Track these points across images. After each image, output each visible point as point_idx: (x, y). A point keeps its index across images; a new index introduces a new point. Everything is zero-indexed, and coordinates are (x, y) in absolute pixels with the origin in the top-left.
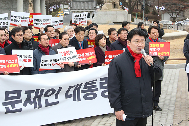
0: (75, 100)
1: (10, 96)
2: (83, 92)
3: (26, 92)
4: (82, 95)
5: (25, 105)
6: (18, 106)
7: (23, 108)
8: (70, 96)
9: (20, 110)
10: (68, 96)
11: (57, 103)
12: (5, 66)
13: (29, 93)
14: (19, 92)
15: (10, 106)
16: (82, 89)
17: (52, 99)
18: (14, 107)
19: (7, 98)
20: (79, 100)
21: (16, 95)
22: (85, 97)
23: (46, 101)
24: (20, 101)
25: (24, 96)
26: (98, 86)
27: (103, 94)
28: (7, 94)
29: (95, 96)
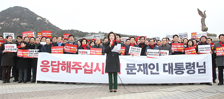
0: (169, 73)
2: (175, 70)
3: (138, 65)
5: (138, 71)
6: (134, 71)
7: (137, 73)
8: (167, 71)
9: (135, 74)
10: (165, 71)
11: (158, 74)
13: (140, 65)
14: (134, 65)
15: (130, 71)
16: (174, 67)
17: (154, 71)
18: (132, 71)
19: (128, 66)
20: (172, 74)
21: (133, 66)
22: (176, 73)
23: (151, 72)
24: (136, 69)
25: (137, 67)
26: (185, 68)
27: (188, 72)
28: (128, 65)
29: (183, 73)
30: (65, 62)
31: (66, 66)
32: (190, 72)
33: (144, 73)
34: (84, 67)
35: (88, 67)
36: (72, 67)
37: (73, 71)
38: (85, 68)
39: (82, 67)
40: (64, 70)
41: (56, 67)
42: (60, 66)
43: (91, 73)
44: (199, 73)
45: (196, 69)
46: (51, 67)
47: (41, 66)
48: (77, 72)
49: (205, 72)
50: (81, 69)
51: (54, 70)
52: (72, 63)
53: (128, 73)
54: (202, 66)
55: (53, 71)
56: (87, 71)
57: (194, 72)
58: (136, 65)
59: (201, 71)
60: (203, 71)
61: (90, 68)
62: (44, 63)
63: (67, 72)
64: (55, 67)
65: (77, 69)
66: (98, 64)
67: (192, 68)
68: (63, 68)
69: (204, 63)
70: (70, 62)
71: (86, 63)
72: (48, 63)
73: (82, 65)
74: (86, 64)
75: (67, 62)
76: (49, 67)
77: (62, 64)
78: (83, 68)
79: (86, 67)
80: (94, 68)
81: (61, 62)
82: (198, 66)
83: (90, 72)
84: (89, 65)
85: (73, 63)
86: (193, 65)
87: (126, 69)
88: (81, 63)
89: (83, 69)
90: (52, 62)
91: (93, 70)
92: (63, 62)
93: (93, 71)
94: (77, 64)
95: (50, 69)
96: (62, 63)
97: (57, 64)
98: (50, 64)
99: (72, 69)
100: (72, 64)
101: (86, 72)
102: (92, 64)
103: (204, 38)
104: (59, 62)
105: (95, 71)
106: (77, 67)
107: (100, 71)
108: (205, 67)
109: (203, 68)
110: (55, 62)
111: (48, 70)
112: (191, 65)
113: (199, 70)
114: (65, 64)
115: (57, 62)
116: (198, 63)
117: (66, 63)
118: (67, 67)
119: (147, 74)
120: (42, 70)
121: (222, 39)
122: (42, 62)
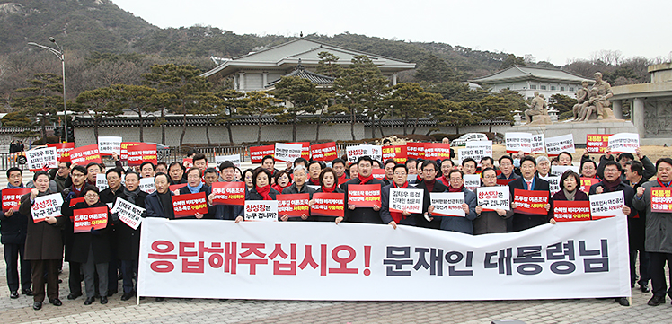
0: (501, 271)
1: (394, 253)
2: (515, 261)
3: (417, 250)
4: (514, 266)
5: (417, 268)
6: (405, 268)
7: (413, 271)
8: (494, 266)
9: (408, 274)
10: (488, 264)
11: (470, 273)
12: (362, 199)
13: (421, 251)
14: (407, 250)
15: (394, 266)
16: (515, 255)
17: (461, 266)
18: (399, 267)
19: (389, 254)
20: (509, 272)
21: (403, 253)
22: (520, 270)
23: (451, 268)
24: (411, 262)
25: (415, 257)
26: (544, 255)
27: (553, 268)
28: (390, 249)
29: (539, 270)
30: (219, 245)
31: (223, 255)
32: (559, 268)
33: (433, 273)
34: (272, 257)
35: (284, 256)
36: (240, 258)
37: (243, 269)
38: (275, 259)
39: (266, 257)
40: (218, 266)
41: (196, 259)
42: (207, 255)
43: (293, 272)
44: (588, 270)
45: (579, 261)
46: (180, 259)
47: (151, 256)
48: (253, 271)
49: (606, 268)
50: (265, 262)
51: (189, 267)
52: (239, 246)
53: (390, 272)
54: (597, 252)
55: (185, 270)
56: (280, 269)
57: (572, 268)
58: (412, 251)
59: (592, 266)
60: (601, 265)
61: (288, 261)
62: (160, 247)
63: (227, 270)
64: (190, 259)
65: (253, 263)
66: (308, 248)
67: (567, 257)
68: (216, 261)
69: (604, 242)
70: (234, 244)
71: (278, 247)
72: (171, 246)
73: (268, 251)
74: (278, 249)
75: (227, 245)
76: (175, 257)
77: (210, 251)
78: (269, 259)
79: (278, 258)
80: (299, 260)
81: (208, 245)
82: (583, 252)
83: (289, 269)
84: (287, 249)
85: (243, 246)
86: (567, 249)
87: (385, 262)
88: (263, 246)
89: (271, 262)
90: (182, 245)
91: (297, 264)
92: (213, 244)
93: (298, 268)
94: (253, 248)
95: (178, 263)
96: (210, 247)
97: (196, 249)
98: (176, 251)
99: (240, 261)
100: (240, 250)
101: (277, 269)
102: (293, 247)
103: (612, 170)
104: (201, 244)
105: (302, 266)
106: (253, 256)
107: (315, 266)
108: (605, 254)
109: (600, 257)
110: (192, 245)
111: (171, 267)
112: (564, 250)
113: (587, 263)
114: (221, 251)
115: (197, 245)
116: (582, 244)
117: (223, 246)
118: (226, 257)
119: (440, 274)
120: (153, 267)
121: (664, 171)
122: (155, 245)
